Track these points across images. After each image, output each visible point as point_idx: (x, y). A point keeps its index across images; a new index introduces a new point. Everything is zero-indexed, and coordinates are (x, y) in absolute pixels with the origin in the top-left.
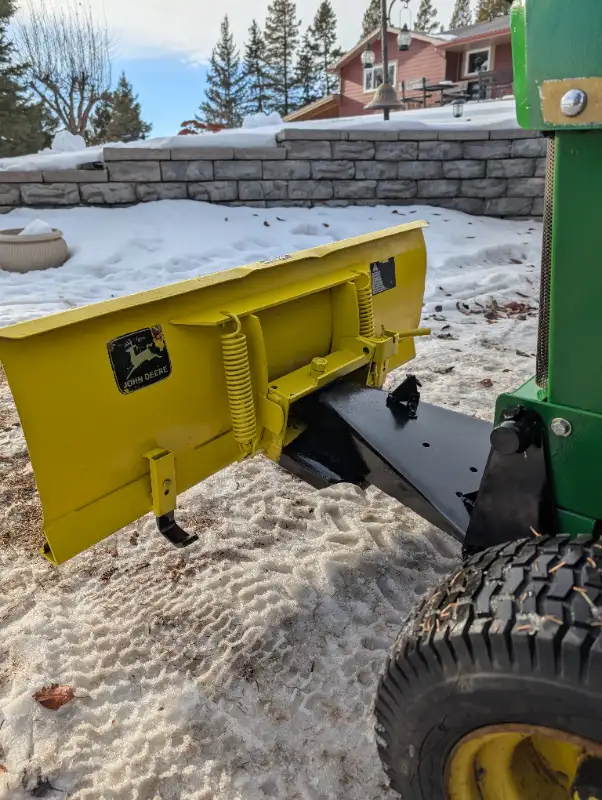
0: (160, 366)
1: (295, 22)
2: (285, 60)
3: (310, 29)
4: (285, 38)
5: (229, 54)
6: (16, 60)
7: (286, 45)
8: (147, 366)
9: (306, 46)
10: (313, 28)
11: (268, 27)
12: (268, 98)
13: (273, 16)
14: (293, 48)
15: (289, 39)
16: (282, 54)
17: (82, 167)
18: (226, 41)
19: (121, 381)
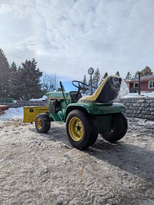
0: (33, 111)
1: (100, 76)
2: (97, 83)
3: (103, 77)
4: (97, 79)
5: (85, 82)
6: (41, 83)
7: (97, 80)
8: (32, 111)
9: (102, 81)
10: (104, 77)
11: (94, 77)
12: (93, 90)
13: (95, 75)
14: (99, 81)
15: (98, 79)
16: (96, 82)
17: (42, 101)
18: (85, 79)
19: (30, 112)
